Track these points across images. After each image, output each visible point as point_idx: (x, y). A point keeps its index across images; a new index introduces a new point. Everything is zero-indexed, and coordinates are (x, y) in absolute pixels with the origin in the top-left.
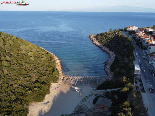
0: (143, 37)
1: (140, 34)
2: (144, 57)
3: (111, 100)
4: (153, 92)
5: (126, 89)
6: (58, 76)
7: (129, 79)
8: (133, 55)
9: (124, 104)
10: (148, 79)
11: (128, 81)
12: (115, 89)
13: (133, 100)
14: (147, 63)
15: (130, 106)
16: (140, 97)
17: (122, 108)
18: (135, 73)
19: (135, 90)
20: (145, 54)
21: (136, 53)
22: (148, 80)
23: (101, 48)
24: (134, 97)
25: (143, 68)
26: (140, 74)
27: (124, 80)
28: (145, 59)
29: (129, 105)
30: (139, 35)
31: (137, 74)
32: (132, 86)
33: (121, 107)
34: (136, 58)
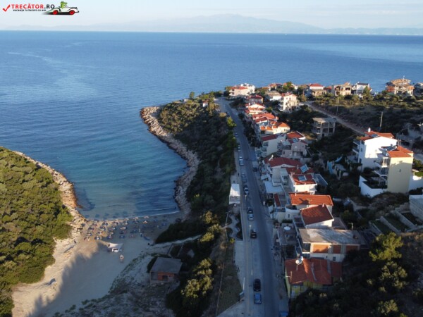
0: (258, 118)
1: (253, 109)
2: (255, 164)
3: (180, 260)
4: (255, 238)
5: (208, 237)
6: (68, 223)
7: (216, 216)
8: (233, 162)
9: (200, 265)
10: (252, 213)
11: (216, 219)
12: (190, 239)
13: (217, 257)
14: (258, 178)
15: (210, 268)
16: (230, 248)
17: (196, 272)
18: (230, 203)
19: (224, 236)
20: (258, 158)
21: (239, 157)
22: (251, 215)
23: (168, 144)
24: (221, 250)
25: (247, 190)
26: (239, 203)
27: (208, 219)
28: (256, 170)
29: (209, 265)
30: (251, 111)
31: (234, 204)
32: (220, 230)
33: (195, 270)
34: (238, 168)
